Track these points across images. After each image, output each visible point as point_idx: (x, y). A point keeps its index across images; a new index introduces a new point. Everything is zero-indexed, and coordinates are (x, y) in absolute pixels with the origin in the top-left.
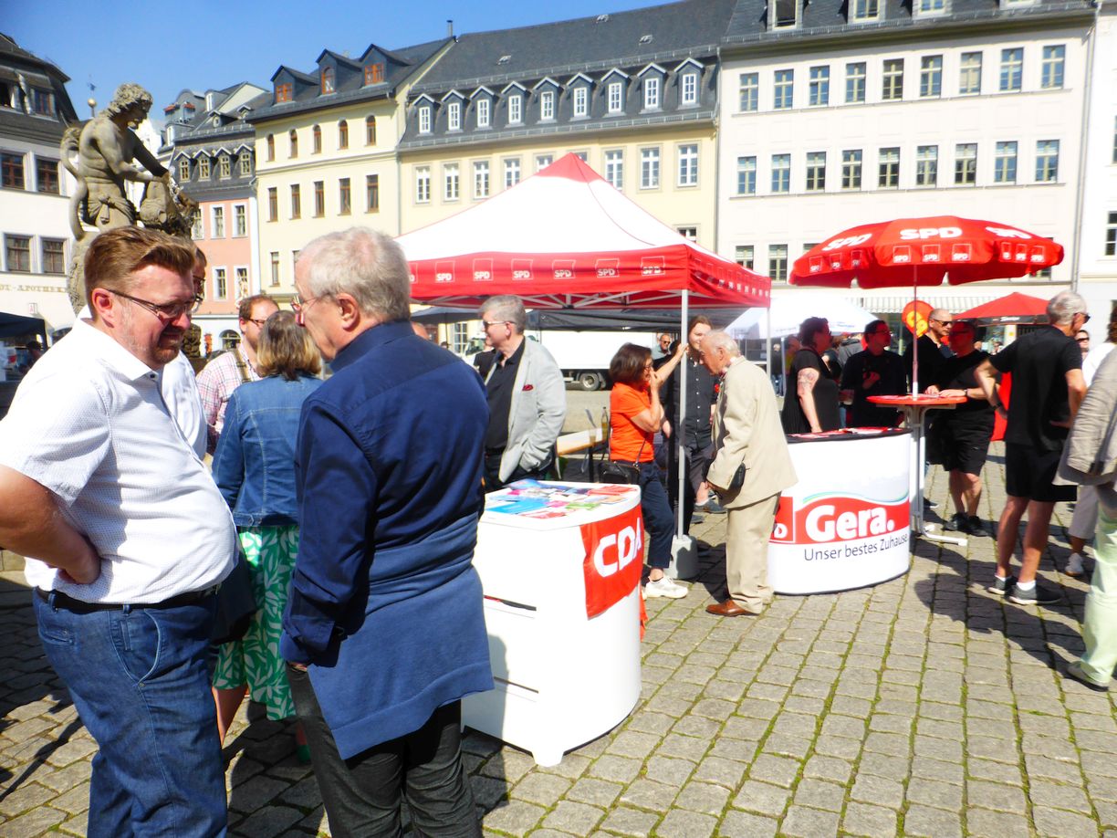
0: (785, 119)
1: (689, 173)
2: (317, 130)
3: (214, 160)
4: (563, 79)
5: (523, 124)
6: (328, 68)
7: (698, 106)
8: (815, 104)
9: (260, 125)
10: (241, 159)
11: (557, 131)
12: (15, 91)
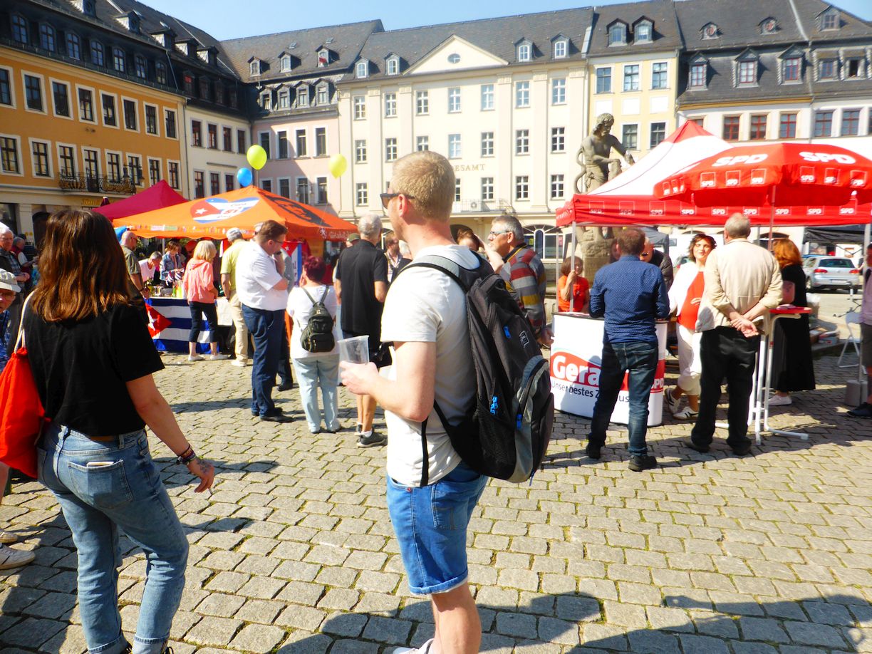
12: (862, 62)
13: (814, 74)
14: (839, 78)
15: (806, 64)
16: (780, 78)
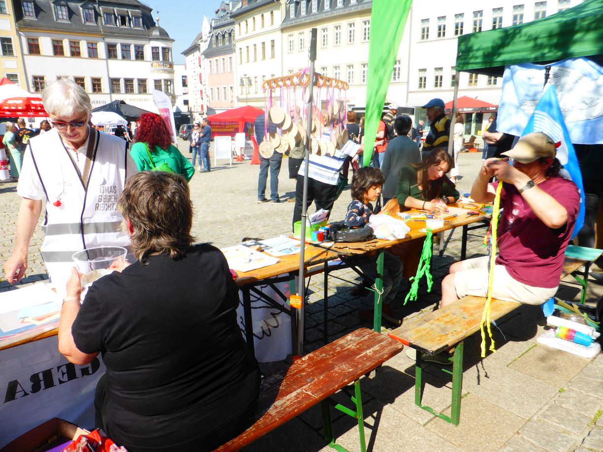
2: (254, 18)
3: (223, 36)
5: (330, 10)
9: (236, 18)
10: (232, 35)
11: (341, 12)
12: (127, 18)
13: (102, 20)
14: (117, 25)
15: (97, 14)
16: (83, 19)
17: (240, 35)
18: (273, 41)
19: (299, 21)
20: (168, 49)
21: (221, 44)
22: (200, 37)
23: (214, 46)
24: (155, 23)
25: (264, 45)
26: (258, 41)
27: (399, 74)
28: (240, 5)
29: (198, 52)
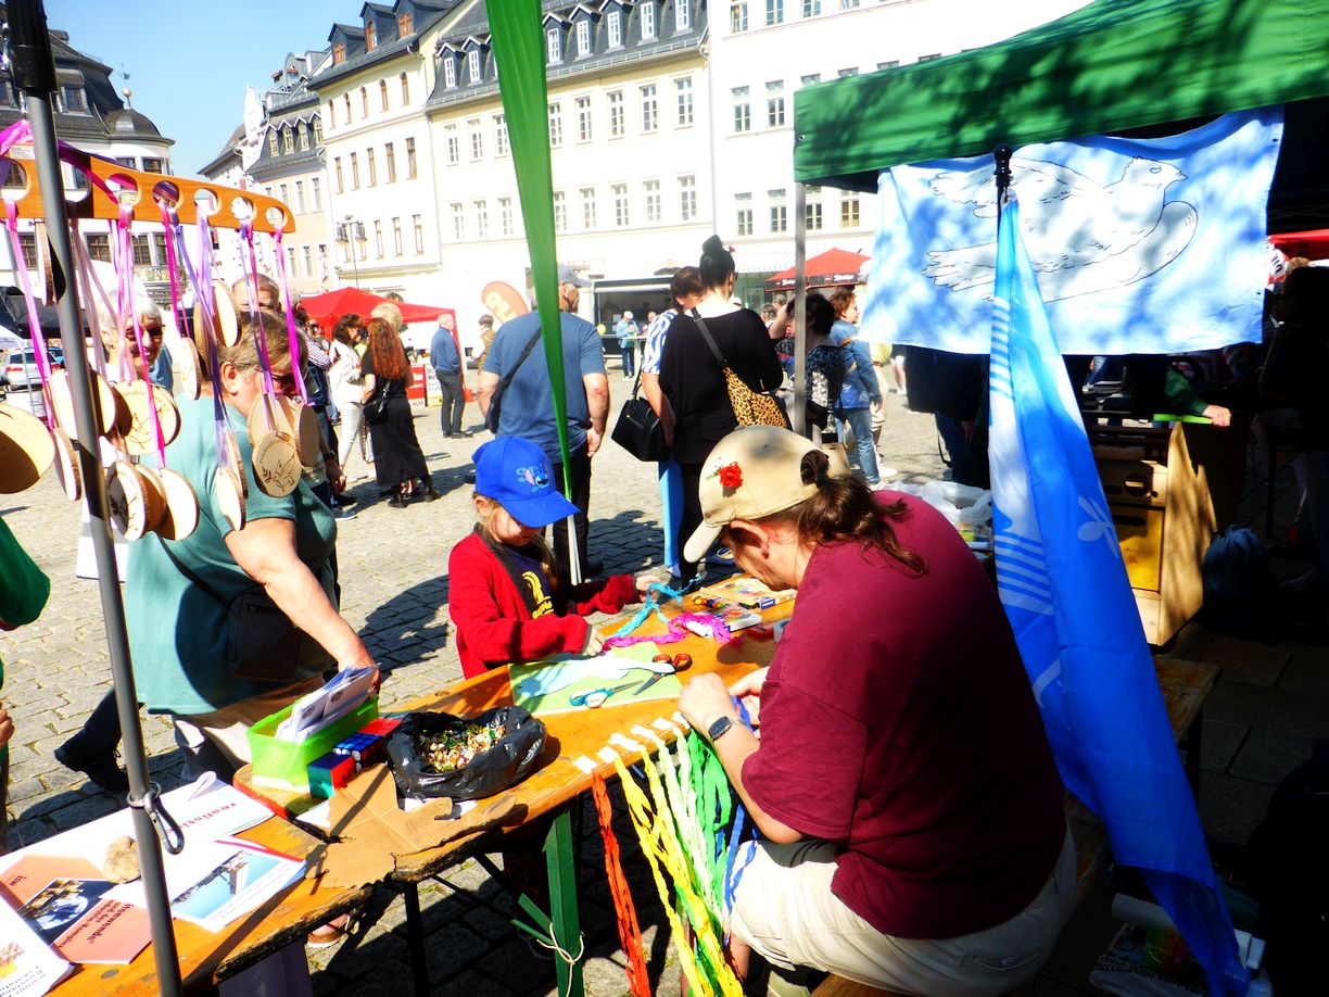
0: (777, 35)
1: (684, 111)
2: (364, 90)
3: (295, 131)
4: (567, 13)
6: (371, 23)
7: (691, 30)
8: (809, 15)
9: (322, 90)
10: (316, 128)
11: (562, 74)
17: (334, 127)
18: (411, 140)
19: (466, 96)
20: (159, 161)
21: (292, 148)
22: (241, 135)
23: (275, 154)
24: (121, 103)
25: (392, 150)
26: (378, 140)
27: (694, 206)
28: (329, 62)
29: (238, 168)
